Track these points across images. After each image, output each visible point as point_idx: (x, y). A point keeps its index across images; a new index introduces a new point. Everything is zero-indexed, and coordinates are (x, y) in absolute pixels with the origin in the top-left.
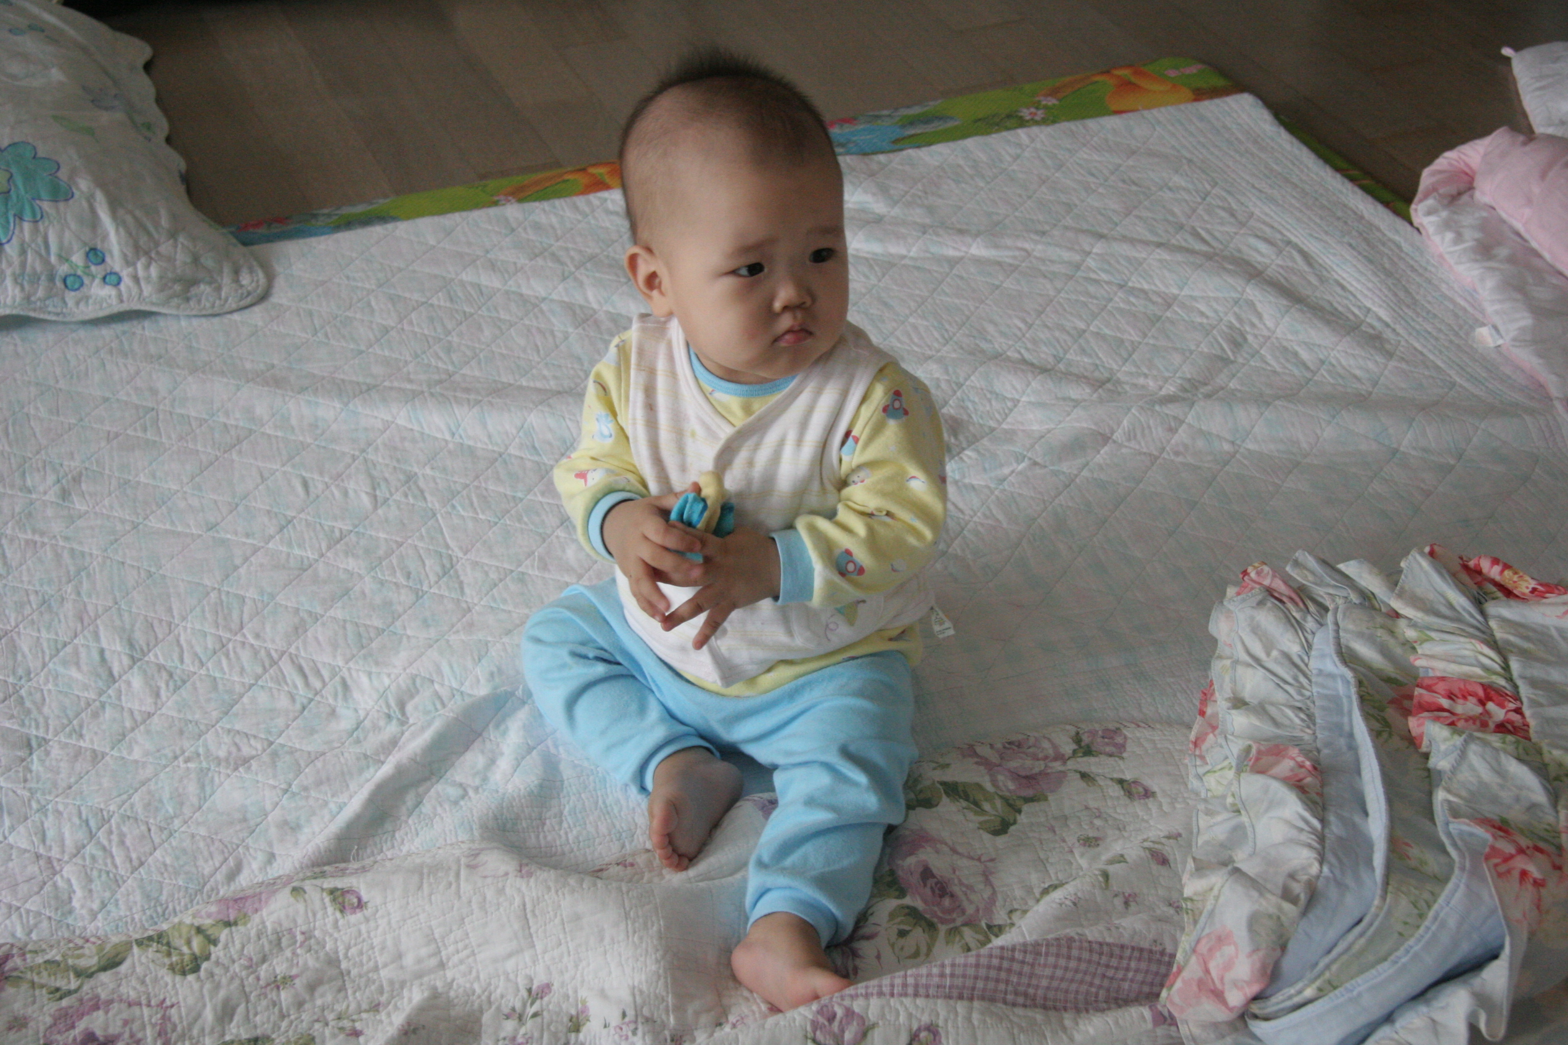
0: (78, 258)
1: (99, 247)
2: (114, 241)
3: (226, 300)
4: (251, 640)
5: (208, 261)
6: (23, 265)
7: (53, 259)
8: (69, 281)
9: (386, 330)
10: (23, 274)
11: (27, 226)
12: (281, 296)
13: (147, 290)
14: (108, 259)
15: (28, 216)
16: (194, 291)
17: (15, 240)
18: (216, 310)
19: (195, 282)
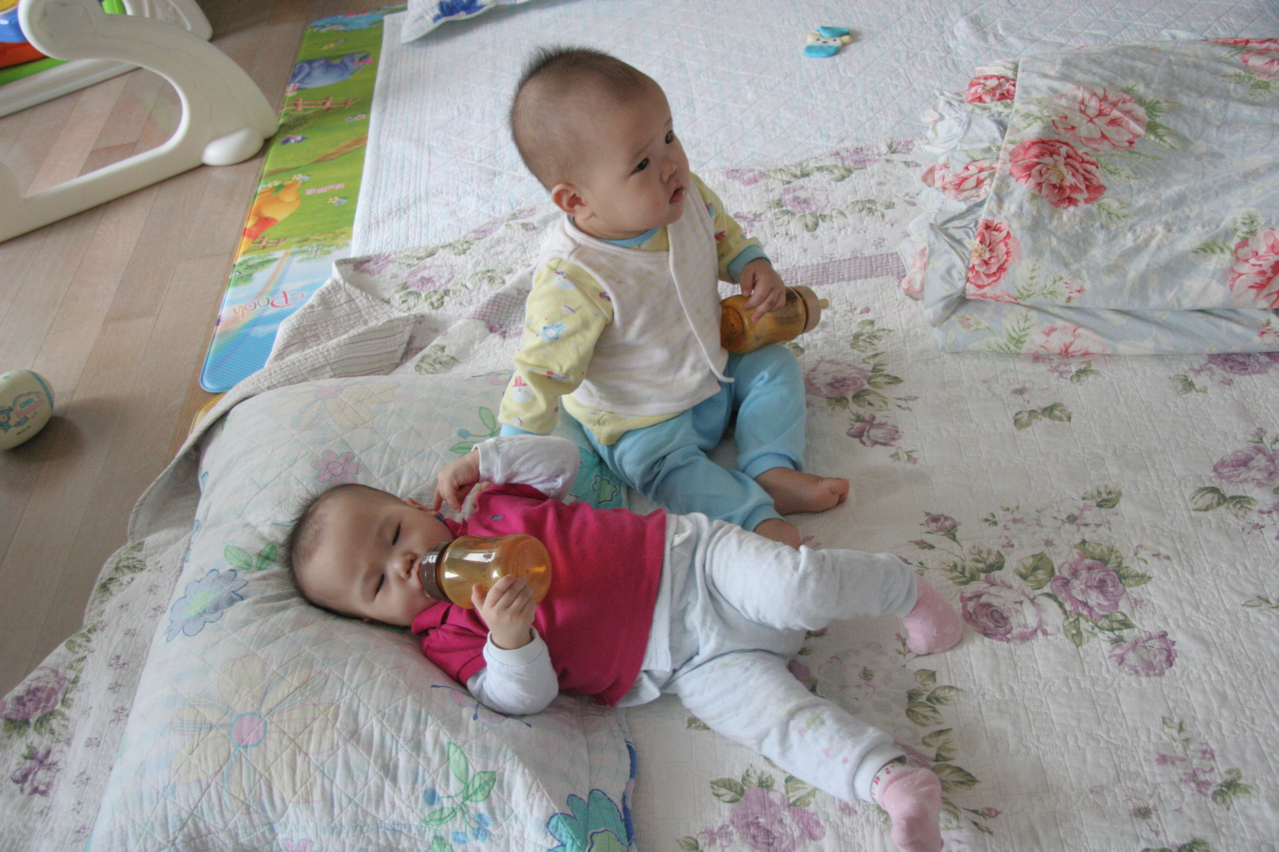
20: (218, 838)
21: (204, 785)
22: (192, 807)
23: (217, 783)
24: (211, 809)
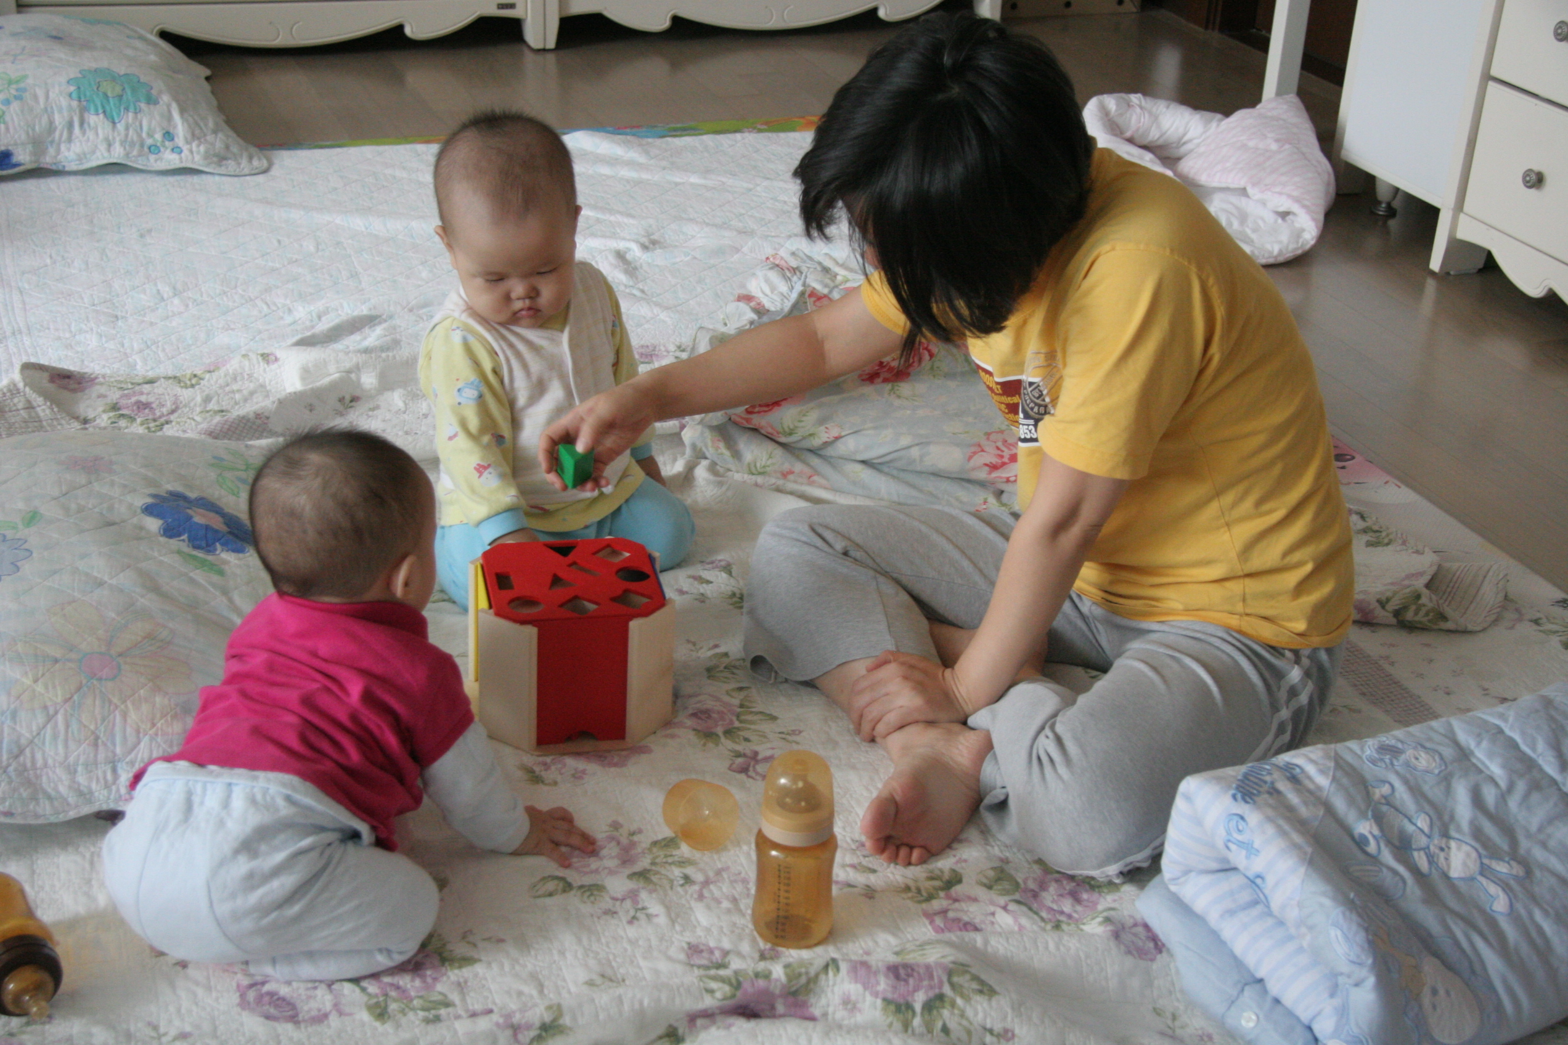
0: (158, 136)
1: (171, 131)
2: (180, 129)
3: (243, 169)
4: (240, 292)
5: (235, 149)
6: (127, 136)
7: (144, 135)
8: (153, 148)
9: (335, 189)
10: (125, 141)
11: (131, 115)
12: (275, 171)
13: (197, 158)
14: (176, 139)
15: (132, 109)
16: (224, 162)
17: (123, 122)
18: (237, 173)
19: (224, 158)
20: (54, 772)
21: (51, 711)
22: (35, 734)
23: (66, 711)
24: (55, 737)
